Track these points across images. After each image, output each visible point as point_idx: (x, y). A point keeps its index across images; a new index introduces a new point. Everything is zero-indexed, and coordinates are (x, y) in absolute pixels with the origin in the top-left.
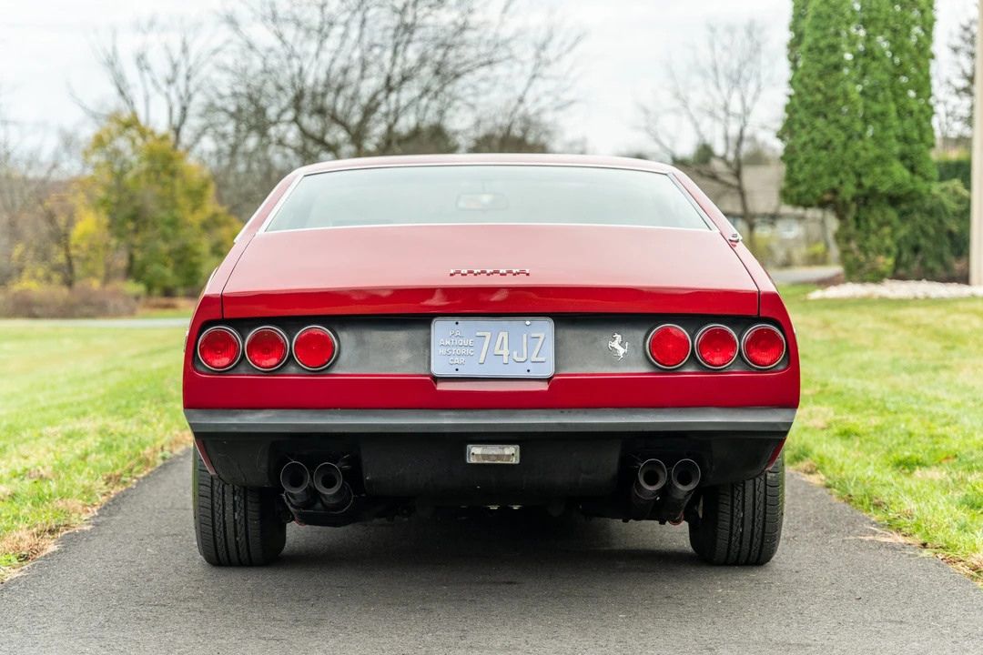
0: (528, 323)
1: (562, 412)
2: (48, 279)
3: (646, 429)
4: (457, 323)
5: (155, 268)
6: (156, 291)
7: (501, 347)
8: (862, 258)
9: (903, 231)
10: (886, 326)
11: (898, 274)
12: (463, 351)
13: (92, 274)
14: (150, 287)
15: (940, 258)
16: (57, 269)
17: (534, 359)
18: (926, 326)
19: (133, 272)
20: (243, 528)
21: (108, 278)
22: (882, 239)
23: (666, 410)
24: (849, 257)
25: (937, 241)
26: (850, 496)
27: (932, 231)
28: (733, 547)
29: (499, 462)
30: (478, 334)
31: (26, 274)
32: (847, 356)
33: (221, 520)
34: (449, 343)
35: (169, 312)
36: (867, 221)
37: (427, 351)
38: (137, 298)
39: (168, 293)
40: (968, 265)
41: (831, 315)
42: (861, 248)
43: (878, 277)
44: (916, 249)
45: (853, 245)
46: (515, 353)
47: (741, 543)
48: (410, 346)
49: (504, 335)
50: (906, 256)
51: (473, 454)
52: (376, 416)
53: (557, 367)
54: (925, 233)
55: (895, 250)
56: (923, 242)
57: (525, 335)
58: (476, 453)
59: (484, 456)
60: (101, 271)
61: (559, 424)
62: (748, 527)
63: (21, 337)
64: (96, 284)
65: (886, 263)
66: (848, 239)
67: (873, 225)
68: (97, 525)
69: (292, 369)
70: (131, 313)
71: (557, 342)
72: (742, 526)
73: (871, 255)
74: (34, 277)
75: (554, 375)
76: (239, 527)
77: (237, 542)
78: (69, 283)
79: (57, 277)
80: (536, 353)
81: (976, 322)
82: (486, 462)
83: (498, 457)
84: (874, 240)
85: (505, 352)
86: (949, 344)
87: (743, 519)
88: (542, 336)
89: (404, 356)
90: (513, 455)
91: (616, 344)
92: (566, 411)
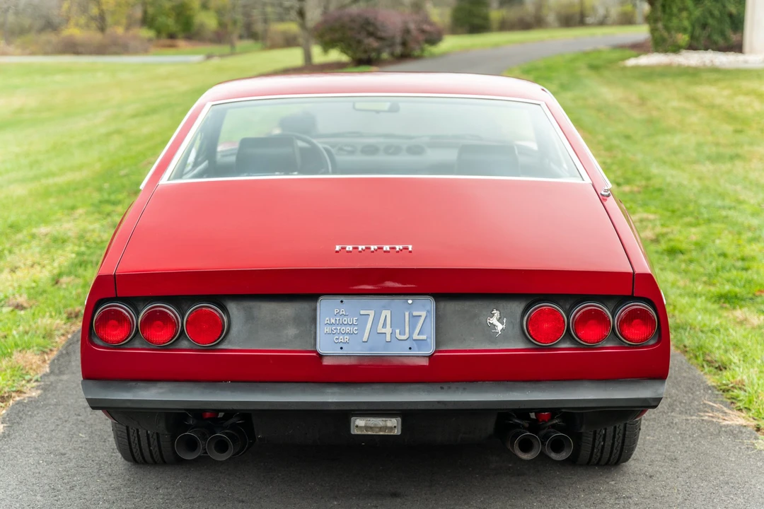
0: (410, 302)
1: (442, 388)
2: (87, 26)
3: (522, 407)
4: (342, 302)
5: (161, 20)
6: (164, 35)
7: (384, 325)
8: (666, 34)
9: (697, 13)
10: (688, 105)
11: (692, 47)
12: (348, 329)
13: (117, 23)
14: (159, 32)
15: (722, 34)
16: (93, 18)
17: (415, 336)
18: (719, 107)
19: (147, 21)
20: (156, 441)
21: (128, 27)
22: (681, 20)
23: (542, 385)
24: (657, 34)
25: (720, 21)
26: (685, 346)
27: (716, 13)
28: (594, 456)
29: (381, 433)
30: (362, 312)
31: (72, 22)
32: (661, 138)
33: (135, 435)
34: (333, 321)
35: (172, 50)
36: (670, 8)
37: (313, 327)
38: (150, 40)
39: (172, 36)
40: (742, 36)
41: (646, 88)
42: (667, 28)
43: (676, 49)
44: (704, 26)
45: (660, 25)
46: (398, 331)
47: (602, 453)
48: (297, 321)
49: (386, 313)
50: (698, 31)
51: (357, 426)
52: (264, 391)
53: (438, 343)
54: (712, 15)
55: (690, 28)
56: (710, 21)
57: (407, 314)
58: (360, 424)
59: (366, 428)
60: (124, 21)
61: (439, 402)
62: (609, 442)
63: (68, 70)
64: (120, 31)
65: (683, 38)
66: (656, 20)
67: (675, 10)
68: (45, 389)
69: (184, 344)
70: (145, 51)
71: (439, 318)
72: (604, 440)
73: (673, 32)
74: (77, 25)
75: (435, 352)
76: (151, 440)
77: (150, 451)
78: (102, 29)
79: (94, 25)
80: (417, 331)
81: (757, 105)
82: (370, 433)
83: (381, 429)
84: (675, 22)
85: (388, 330)
86: (739, 127)
87: (605, 435)
88: (424, 314)
89: (291, 331)
90: (395, 427)
91: (494, 321)
92: (445, 386)
